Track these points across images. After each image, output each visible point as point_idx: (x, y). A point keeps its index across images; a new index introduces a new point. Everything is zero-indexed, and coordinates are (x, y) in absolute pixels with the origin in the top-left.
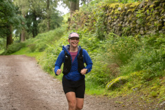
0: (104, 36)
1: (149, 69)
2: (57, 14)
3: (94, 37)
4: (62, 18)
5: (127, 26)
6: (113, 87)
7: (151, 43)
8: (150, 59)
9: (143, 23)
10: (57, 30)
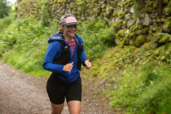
0: (49, 23)
2: (5, 4)
3: (40, 24)
4: (10, 8)
7: (91, 27)
8: (90, 42)
9: (84, 10)
10: (6, 18)
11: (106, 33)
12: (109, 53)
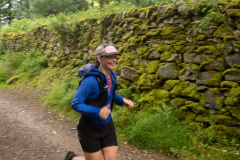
0: (4, 52)
1: (32, 71)
5: (18, 46)
6: (11, 83)
7: (33, 56)
9: (28, 44)
11: (42, 59)
12: (44, 71)
